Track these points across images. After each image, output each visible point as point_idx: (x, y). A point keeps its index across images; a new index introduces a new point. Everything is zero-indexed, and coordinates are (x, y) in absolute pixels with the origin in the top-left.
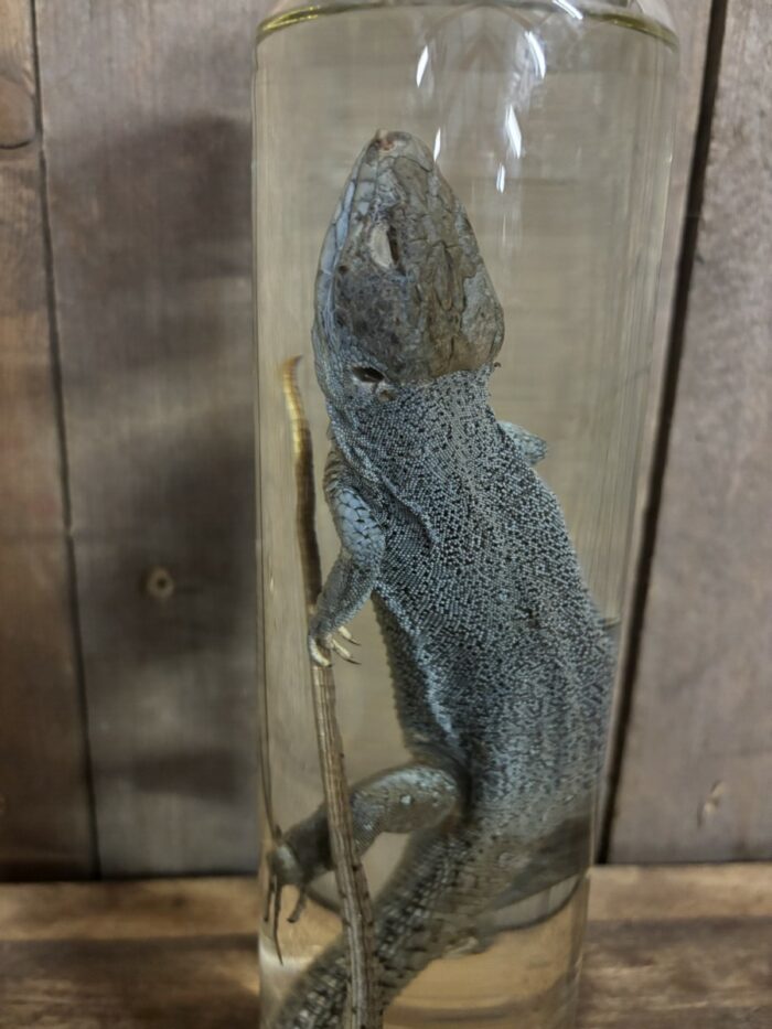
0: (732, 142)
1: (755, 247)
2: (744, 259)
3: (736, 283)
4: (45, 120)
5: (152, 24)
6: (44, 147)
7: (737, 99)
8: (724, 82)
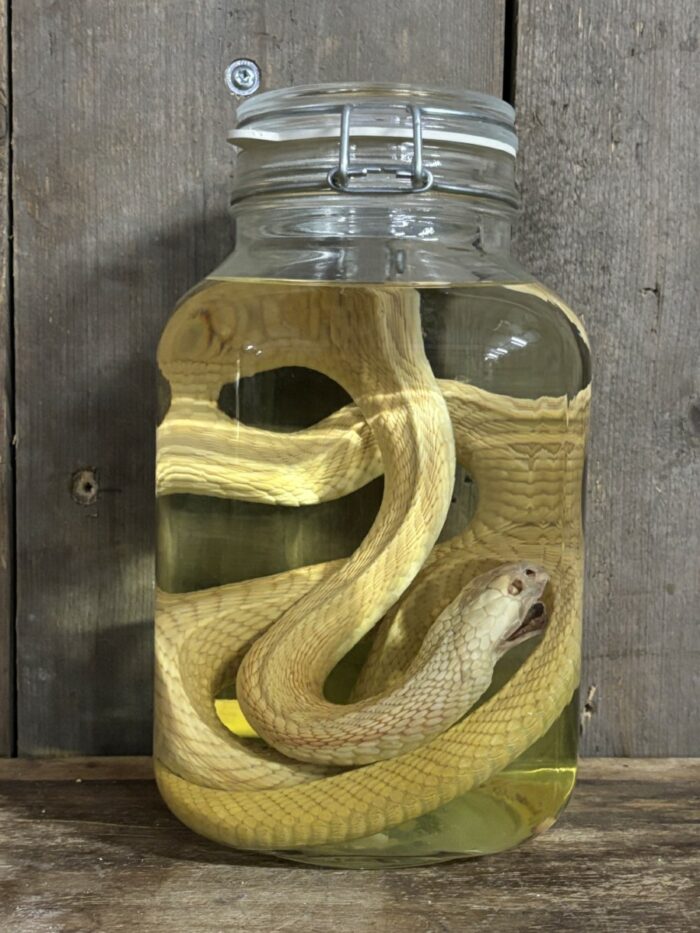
0: (531, 124)
1: (561, 203)
2: (552, 213)
3: (548, 231)
4: (15, 123)
5: (94, 57)
6: (13, 142)
7: (532, 93)
8: (519, 81)
